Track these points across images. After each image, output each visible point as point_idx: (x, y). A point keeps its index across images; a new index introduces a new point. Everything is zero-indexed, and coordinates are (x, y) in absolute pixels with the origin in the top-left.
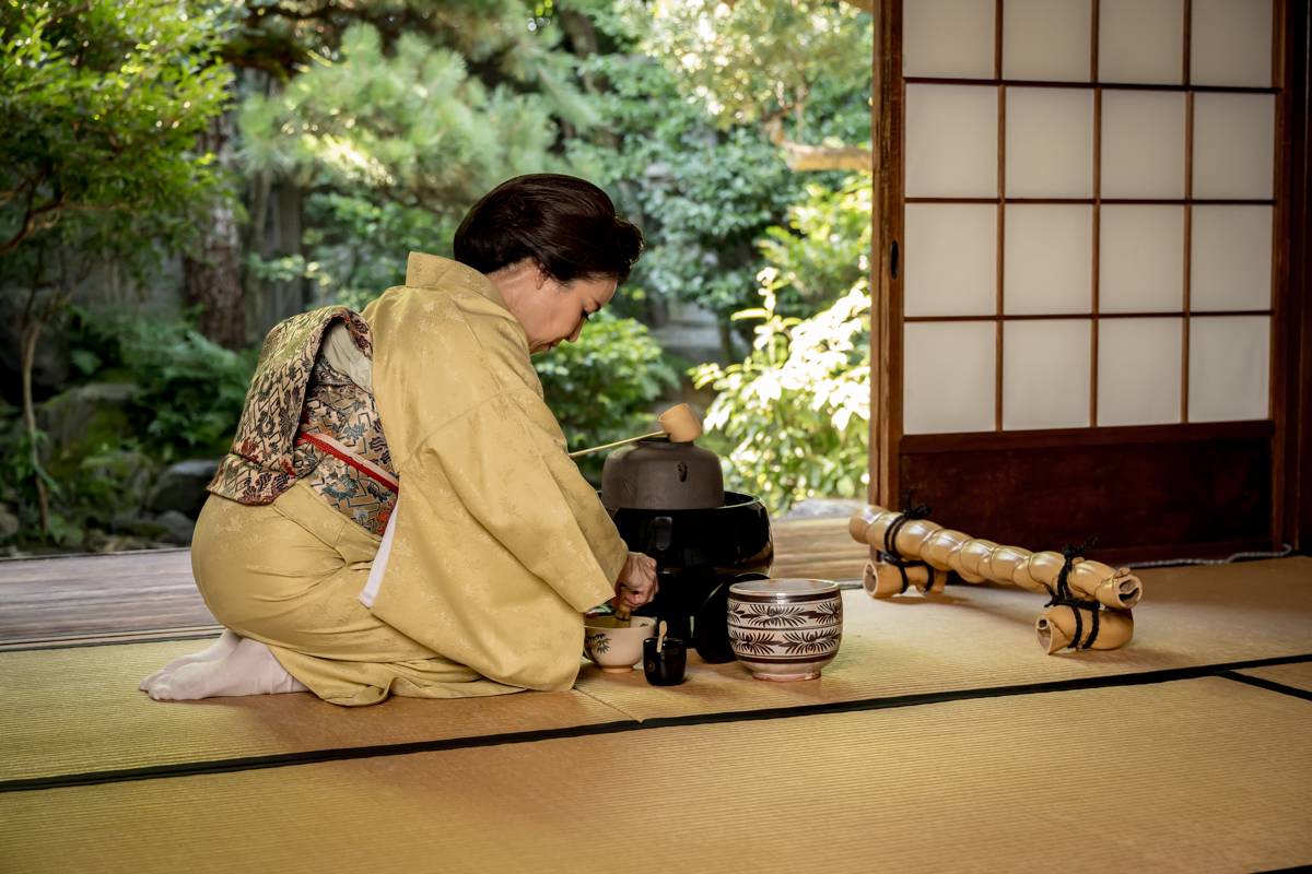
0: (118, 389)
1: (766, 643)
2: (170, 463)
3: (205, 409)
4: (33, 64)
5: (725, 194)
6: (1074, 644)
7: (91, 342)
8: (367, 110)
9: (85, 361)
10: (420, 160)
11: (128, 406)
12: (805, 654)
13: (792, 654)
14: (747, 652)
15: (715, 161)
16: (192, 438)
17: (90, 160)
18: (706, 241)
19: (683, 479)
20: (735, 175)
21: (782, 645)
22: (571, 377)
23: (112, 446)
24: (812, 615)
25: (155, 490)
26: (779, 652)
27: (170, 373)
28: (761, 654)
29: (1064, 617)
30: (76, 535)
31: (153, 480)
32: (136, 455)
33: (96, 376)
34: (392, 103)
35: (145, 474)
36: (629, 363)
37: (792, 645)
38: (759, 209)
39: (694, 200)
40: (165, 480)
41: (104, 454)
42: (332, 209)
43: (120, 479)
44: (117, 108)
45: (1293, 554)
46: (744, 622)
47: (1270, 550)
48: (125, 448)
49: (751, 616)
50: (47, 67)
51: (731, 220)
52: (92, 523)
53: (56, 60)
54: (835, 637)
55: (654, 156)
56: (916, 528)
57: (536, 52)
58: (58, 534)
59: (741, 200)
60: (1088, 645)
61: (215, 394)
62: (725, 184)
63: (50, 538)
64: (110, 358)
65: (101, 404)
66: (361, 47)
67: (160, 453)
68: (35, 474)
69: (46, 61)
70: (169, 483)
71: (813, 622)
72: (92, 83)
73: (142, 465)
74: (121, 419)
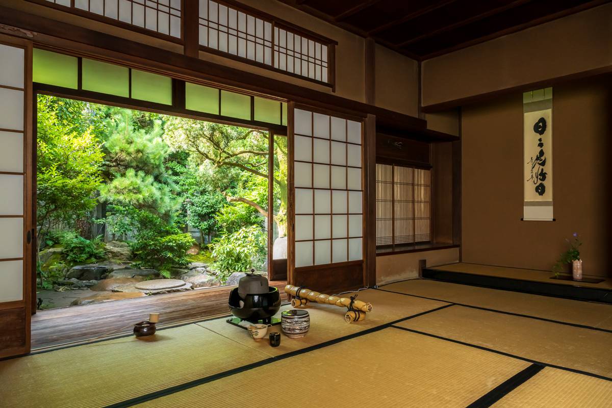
0: (58, 249)
1: (294, 329)
2: (72, 266)
3: (81, 253)
4: (53, 176)
5: (204, 205)
6: (354, 321)
7: (51, 239)
8: (131, 188)
9: (50, 243)
10: (144, 199)
11: (62, 253)
12: (303, 331)
13: (301, 332)
14: (289, 332)
15: (202, 199)
16: (78, 260)
17: (67, 199)
18: (199, 215)
19: (262, 285)
20: (206, 201)
21: (298, 329)
22: (176, 246)
23: (57, 263)
24: (305, 321)
25: (68, 273)
26: (297, 331)
27: (73, 245)
28: (293, 332)
29: (352, 314)
30: (51, 286)
31: (68, 271)
32: (63, 265)
33: (53, 246)
34: (137, 186)
35: (66, 269)
36: (189, 242)
37: (301, 329)
38: (211, 209)
39: (197, 206)
40: (71, 270)
41: (55, 265)
42: (114, 208)
43: (59, 271)
44: (74, 187)
45: (369, 288)
46: (288, 324)
47: (363, 287)
48: (60, 263)
49: (290, 323)
50: (56, 177)
51: (205, 211)
52: (54, 283)
53: (60, 175)
54: (309, 326)
55: (187, 197)
56: (303, 291)
57: (166, 176)
58: (46, 286)
59: (207, 206)
60: (357, 320)
61: (84, 250)
62: (204, 203)
63: (44, 287)
64: (56, 242)
65: (54, 253)
66: (131, 174)
67: (70, 264)
68: (40, 272)
69: (57, 176)
70: (72, 271)
71: (305, 323)
72: (68, 181)
73: (65, 267)
74: (59, 256)
